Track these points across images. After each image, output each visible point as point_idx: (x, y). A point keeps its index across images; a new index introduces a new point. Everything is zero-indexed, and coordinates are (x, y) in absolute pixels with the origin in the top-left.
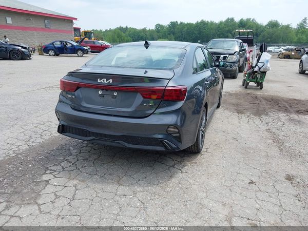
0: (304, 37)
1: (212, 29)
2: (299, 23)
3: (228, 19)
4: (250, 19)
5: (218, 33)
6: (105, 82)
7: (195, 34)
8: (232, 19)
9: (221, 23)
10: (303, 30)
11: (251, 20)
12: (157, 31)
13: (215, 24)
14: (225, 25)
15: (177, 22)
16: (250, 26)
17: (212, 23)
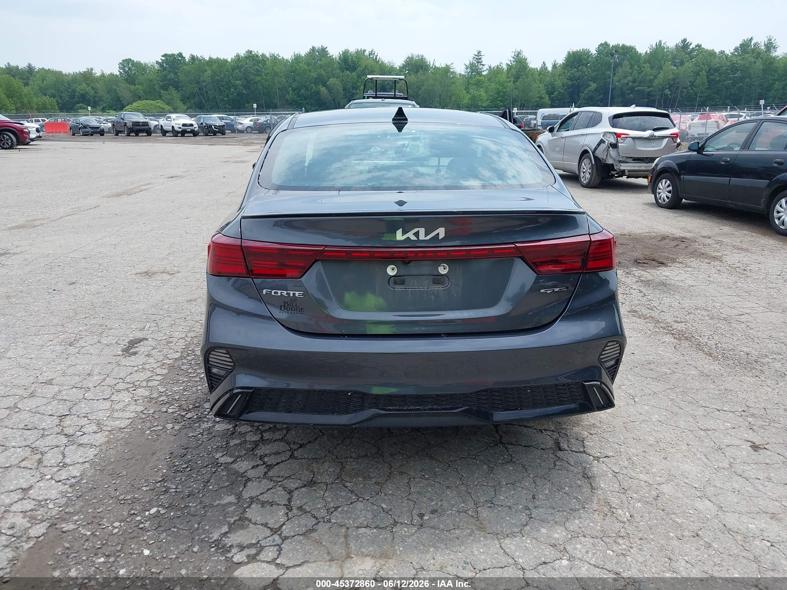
0: (483, 94)
1: (276, 74)
2: (468, 63)
3: (313, 49)
4: (365, 51)
5: (295, 85)
6: (422, 237)
7: (235, 87)
8: (323, 51)
9: (297, 58)
10: (478, 77)
11: (367, 53)
12: (126, 80)
13: (283, 62)
14: (308, 65)
15: (180, 55)
16: (366, 68)
17: (275, 59)
